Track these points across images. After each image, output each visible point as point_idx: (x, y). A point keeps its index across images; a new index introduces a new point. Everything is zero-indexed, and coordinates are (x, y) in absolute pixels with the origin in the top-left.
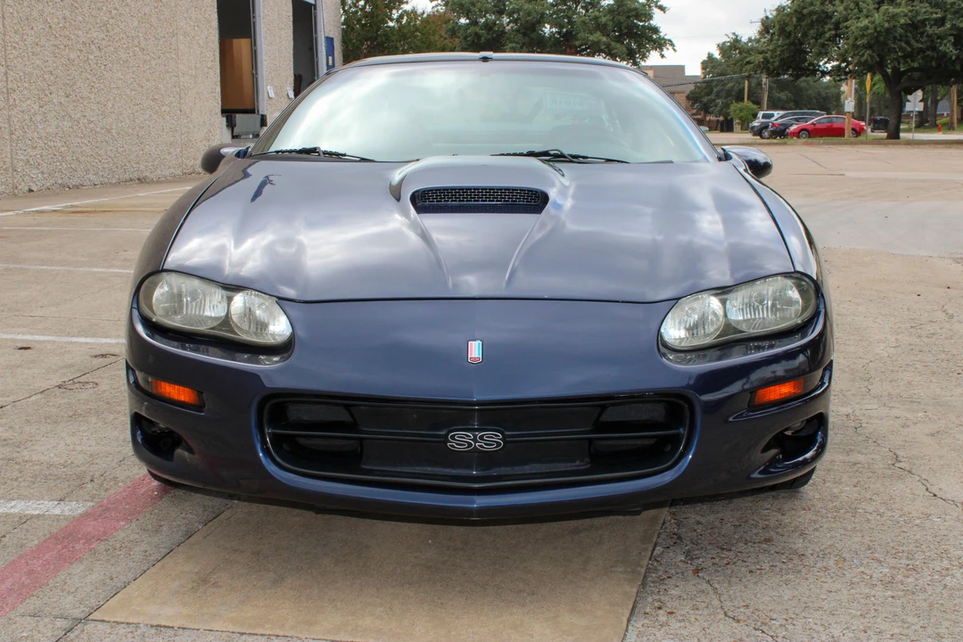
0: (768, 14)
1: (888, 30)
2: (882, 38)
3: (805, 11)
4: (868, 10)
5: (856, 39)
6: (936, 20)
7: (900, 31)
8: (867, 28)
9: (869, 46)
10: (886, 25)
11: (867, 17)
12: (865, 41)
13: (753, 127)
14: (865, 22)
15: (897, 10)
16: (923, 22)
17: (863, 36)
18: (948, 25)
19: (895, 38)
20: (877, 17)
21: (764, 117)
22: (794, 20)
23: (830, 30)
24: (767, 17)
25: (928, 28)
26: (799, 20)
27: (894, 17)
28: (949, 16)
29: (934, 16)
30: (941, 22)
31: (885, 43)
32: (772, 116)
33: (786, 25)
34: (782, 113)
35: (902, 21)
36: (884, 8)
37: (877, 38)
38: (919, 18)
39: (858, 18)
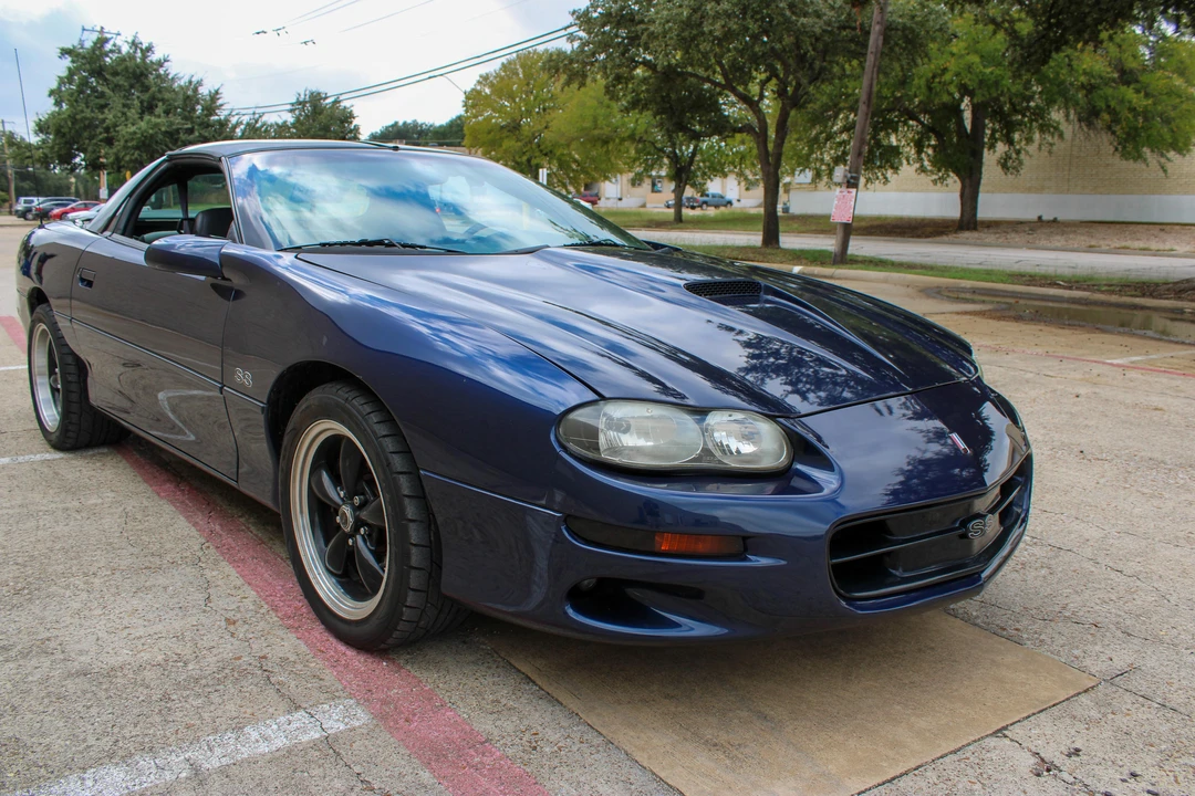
1: (152, 136)
2: (147, 142)
3: (78, 117)
4: (134, 119)
5: (126, 141)
6: (187, 129)
7: (160, 136)
8: (135, 133)
9: (137, 148)
10: (151, 131)
11: (133, 125)
12: (134, 143)
13: (17, 211)
14: (133, 129)
15: (158, 120)
16: (178, 131)
17: (132, 139)
18: (197, 134)
19: (157, 142)
20: (143, 124)
21: (26, 202)
22: (70, 123)
23: (101, 133)
25: (181, 135)
26: (73, 123)
27: (156, 125)
28: (196, 127)
29: (186, 126)
30: (191, 131)
31: (149, 146)
32: (33, 201)
33: (62, 127)
34: (41, 199)
35: (163, 129)
36: (147, 117)
37: (143, 142)
38: (174, 127)
39: (126, 125)
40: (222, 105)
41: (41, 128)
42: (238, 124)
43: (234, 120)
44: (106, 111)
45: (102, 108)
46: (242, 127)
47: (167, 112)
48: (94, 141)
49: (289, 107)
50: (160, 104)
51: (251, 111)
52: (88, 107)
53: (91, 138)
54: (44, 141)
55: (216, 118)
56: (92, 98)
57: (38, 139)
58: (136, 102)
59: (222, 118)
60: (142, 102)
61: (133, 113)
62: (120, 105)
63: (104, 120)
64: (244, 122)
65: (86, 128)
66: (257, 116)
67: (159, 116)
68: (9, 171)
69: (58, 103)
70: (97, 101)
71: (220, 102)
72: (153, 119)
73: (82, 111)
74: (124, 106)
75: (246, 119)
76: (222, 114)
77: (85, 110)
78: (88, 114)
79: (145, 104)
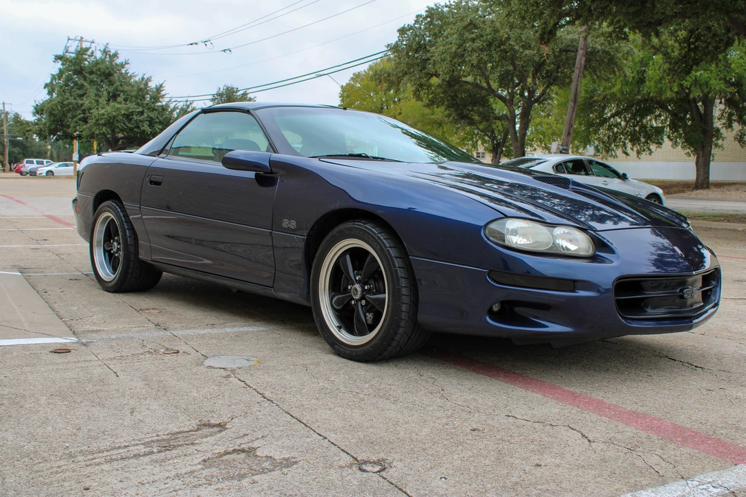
0: (37, 103)
1: (114, 117)
3: (65, 102)
4: (103, 105)
5: (97, 120)
6: (139, 112)
8: (104, 114)
9: (105, 125)
10: (114, 113)
11: (103, 108)
12: (103, 121)
14: (102, 112)
15: (119, 106)
16: (132, 113)
17: (102, 119)
18: (145, 115)
20: (109, 109)
22: (59, 107)
23: (80, 114)
24: (37, 105)
25: (134, 116)
27: (118, 109)
28: (146, 111)
29: (138, 110)
30: (142, 113)
33: (54, 110)
35: (122, 112)
37: (109, 120)
38: (130, 111)
39: (98, 109)
40: (164, 95)
41: (39, 110)
42: (175, 109)
43: (172, 106)
44: (85, 98)
45: (81, 96)
46: (178, 111)
47: (126, 100)
48: (75, 120)
49: (211, 97)
50: (122, 94)
51: (185, 99)
52: (71, 96)
53: (74, 117)
54: (39, 120)
55: (160, 104)
56: (75, 89)
57: (35, 118)
58: (105, 93)
59: (164, 103)
60: (109, 93)
61: (103, 100)
62: (94, 95)
63: (82, 105)
64: (179, 107)
65: (69, 110)
66: (188, 103)
67: (120, 103)
68: (6, 140)
69: (50, 93)
70: (78, 91)
71: (163, 93)
72: (118, 106)
73: (68, 99)
74: (96, 95)
75: (180, 105)
76: (164, 102)
77: (70, 98)
78: (72, 100)
79: (111, 94)
